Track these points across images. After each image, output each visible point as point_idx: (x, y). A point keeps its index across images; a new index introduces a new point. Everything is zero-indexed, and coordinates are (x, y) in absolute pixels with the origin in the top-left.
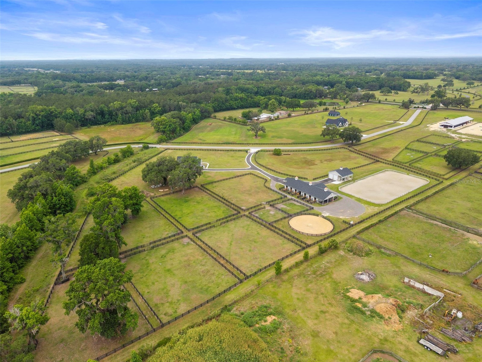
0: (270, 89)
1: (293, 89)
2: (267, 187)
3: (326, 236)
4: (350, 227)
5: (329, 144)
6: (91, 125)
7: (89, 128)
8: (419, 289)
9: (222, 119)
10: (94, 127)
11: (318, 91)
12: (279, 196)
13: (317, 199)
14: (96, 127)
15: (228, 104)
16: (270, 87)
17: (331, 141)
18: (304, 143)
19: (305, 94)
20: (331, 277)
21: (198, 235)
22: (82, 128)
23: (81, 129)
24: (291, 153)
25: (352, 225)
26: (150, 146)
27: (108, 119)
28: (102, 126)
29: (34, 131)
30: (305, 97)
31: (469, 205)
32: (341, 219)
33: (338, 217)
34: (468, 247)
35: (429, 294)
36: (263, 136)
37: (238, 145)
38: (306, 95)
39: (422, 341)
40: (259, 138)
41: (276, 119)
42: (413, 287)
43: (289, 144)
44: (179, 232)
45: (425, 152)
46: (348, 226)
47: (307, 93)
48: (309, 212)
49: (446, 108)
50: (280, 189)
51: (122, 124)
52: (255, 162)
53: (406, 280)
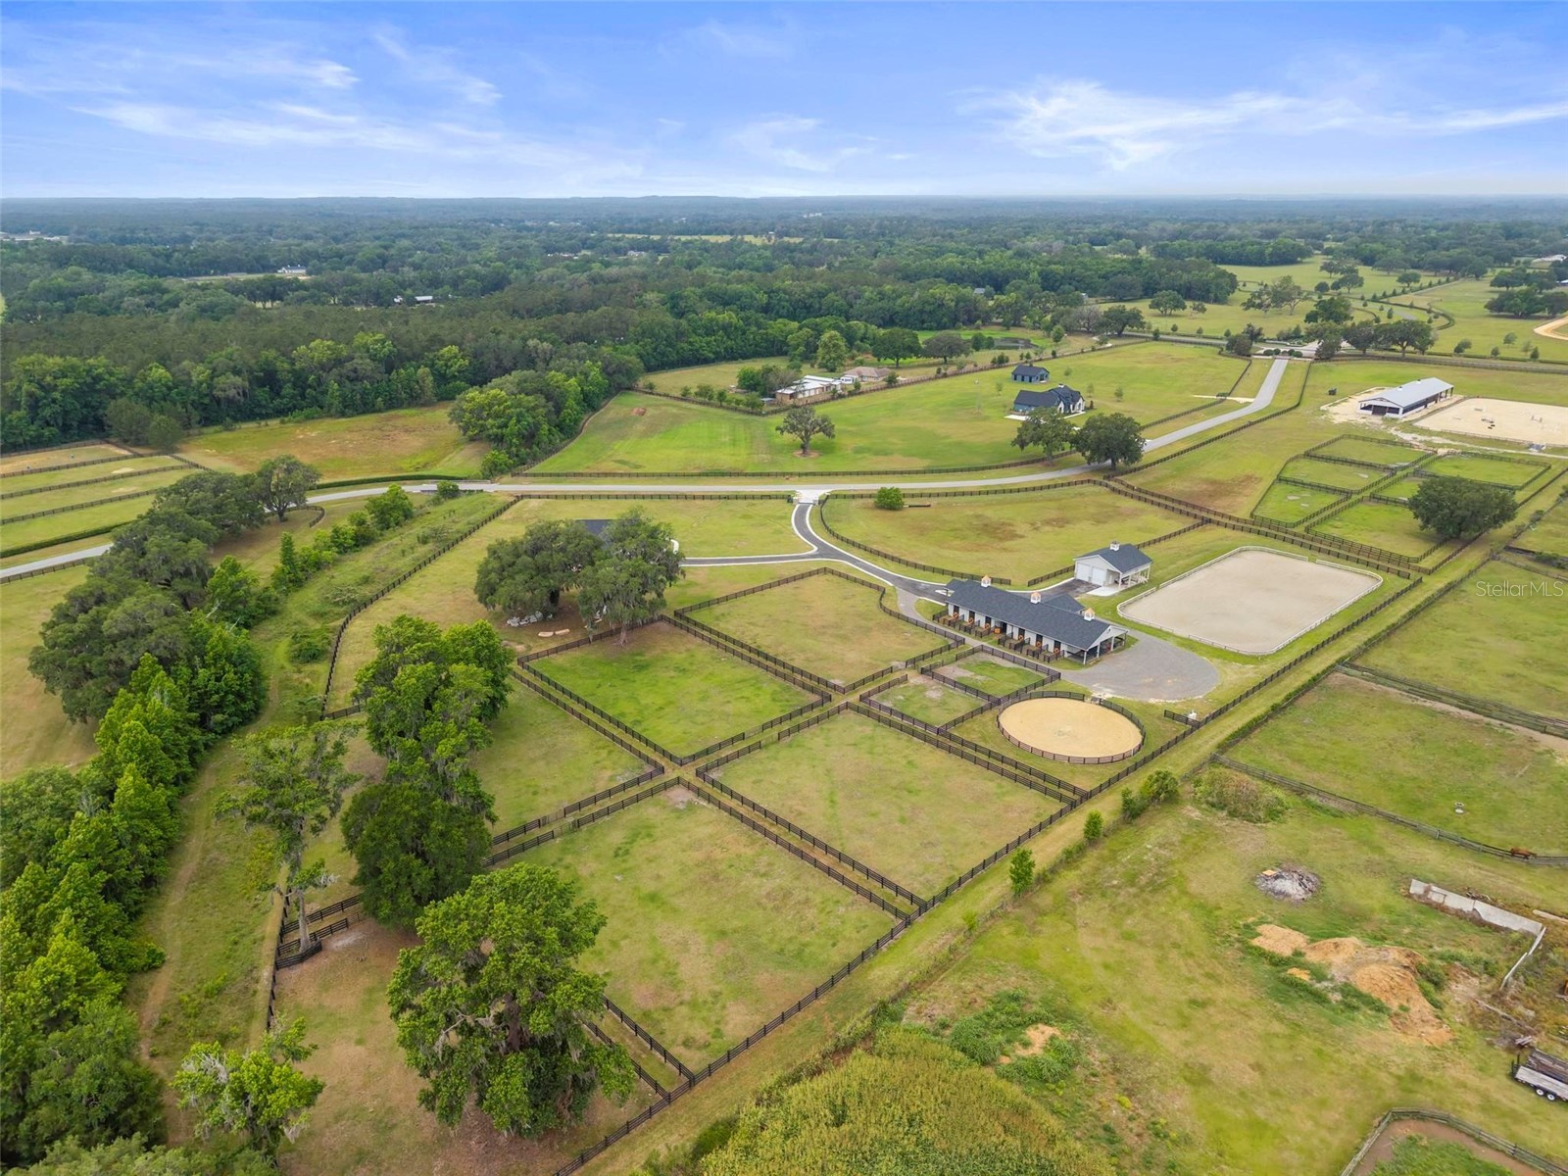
0: (810, 296)
1: (882, 296)
2: (891, 613)
3: (1128, 764)
4: (1192, 731)
5: (1042, 471)
6: (236, 420)
7: (228, 429)
8: (1459, 914)
9: (678, 394)
10: (244, 426)
11: (961, 304)
12: (938, 642)
13: (1063, 647)
14: (252, 425)
15: (685, 346)
16: (808, 290)
17: (1046, 462)
18: (962, 470)
19: (922, 312)
20: (1185, 893)
21: (714, 775)
22: (205, 430)
23: (200, 434)
24: (933, 501)
25: (1197, 726)
26: (462, 486)
27: (293, 397)
28: (274, 423)
29: (37, 444)
30: (923, 322)
31: (1519, 649)
32: (1153, 705)
33: (1144, 700)
34: (1559, 778)
35: (1497, 929)
36: (826, 450)
37: (755, 479)
38: (925, 317)
39: (1523, 1074)
40: (814, 455)
41: (851, 394)
42: (1441, 908)
43: (917, 472)
44: (649, 769)
45: (1342, 491)
46: (1183, 728)
47: (928, 308)
48: (1048, 687)
49: (1358, 352)
50: (934, 618)
51: (343, 415)
52: (826, 533)
53: (1417, 888)
